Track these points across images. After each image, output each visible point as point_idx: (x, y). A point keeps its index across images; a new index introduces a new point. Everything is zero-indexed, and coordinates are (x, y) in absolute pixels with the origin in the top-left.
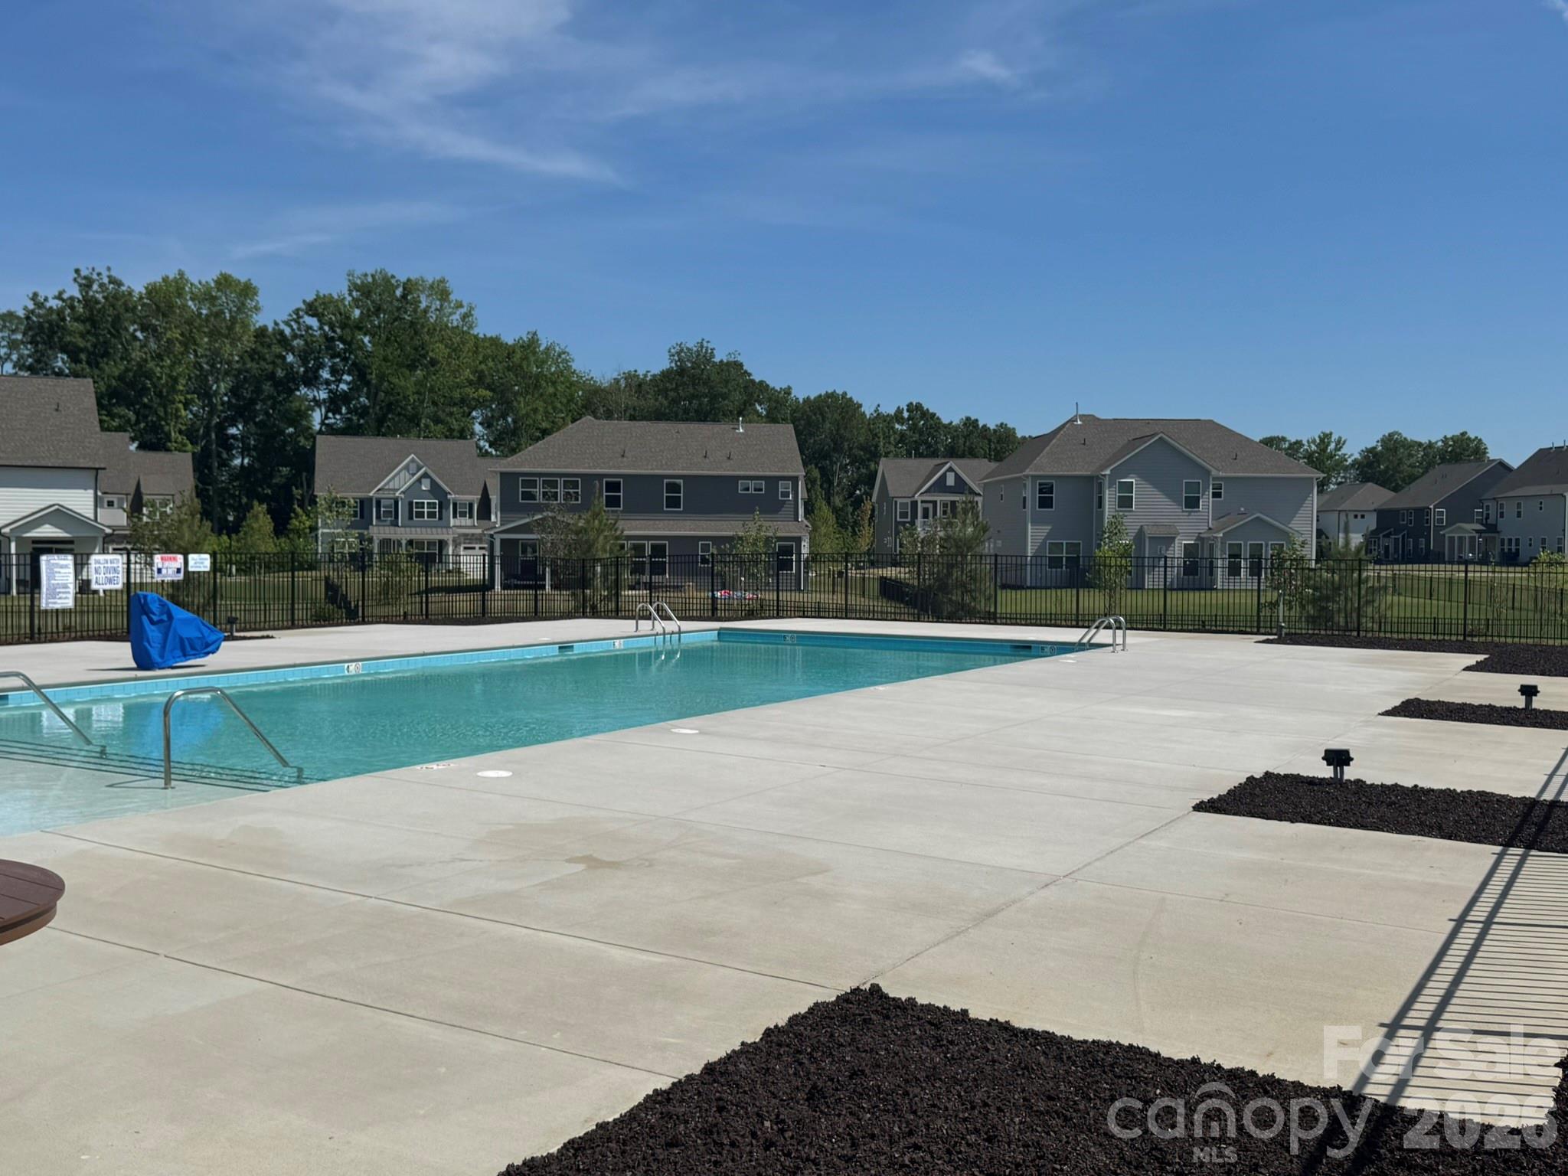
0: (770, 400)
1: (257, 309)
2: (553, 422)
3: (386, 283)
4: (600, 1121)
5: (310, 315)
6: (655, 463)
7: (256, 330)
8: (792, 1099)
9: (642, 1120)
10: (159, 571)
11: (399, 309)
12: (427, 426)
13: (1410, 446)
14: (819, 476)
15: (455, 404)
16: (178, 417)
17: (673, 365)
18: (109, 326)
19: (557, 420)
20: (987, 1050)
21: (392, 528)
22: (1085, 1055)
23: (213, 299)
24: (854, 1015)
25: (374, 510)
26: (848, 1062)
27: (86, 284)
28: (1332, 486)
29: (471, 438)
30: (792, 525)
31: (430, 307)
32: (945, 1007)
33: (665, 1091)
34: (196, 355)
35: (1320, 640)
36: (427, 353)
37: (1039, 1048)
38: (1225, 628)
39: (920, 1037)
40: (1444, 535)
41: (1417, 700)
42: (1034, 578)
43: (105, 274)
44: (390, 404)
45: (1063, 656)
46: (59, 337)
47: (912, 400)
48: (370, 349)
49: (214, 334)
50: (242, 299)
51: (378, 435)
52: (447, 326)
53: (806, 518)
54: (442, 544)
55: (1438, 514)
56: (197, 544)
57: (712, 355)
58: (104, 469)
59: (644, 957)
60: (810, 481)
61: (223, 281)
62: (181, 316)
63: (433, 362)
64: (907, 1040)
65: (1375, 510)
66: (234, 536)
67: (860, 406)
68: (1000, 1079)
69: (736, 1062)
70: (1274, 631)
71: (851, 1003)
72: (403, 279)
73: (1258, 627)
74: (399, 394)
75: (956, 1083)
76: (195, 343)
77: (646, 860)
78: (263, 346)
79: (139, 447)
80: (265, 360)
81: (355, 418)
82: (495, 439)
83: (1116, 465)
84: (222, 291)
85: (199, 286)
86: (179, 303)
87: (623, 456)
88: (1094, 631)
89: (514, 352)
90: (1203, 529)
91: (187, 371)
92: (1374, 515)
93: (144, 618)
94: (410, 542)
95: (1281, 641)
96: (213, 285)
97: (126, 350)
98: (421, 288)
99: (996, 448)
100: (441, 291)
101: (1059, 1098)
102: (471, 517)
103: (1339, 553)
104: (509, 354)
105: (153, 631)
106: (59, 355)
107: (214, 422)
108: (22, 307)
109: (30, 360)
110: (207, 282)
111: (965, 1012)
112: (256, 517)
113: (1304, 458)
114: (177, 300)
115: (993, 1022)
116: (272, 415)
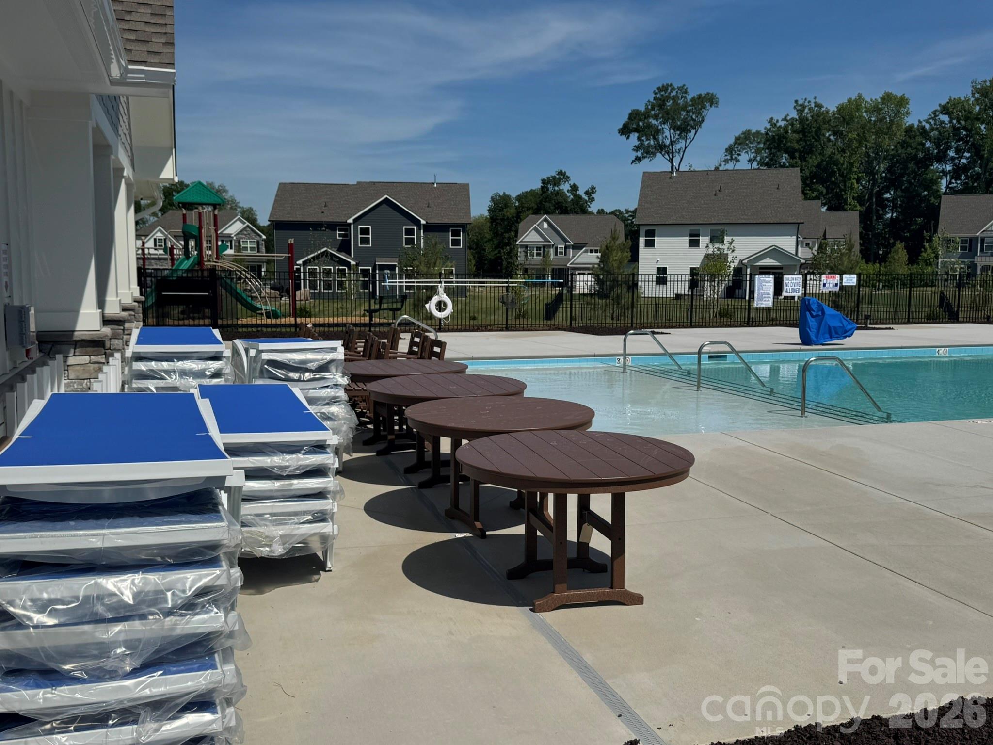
1: (908, 113)
5: (943, 114)
7: (906, 128)
10: (824, 285)
16: (852, 189)
18: (813, 134)
23: (879, 110)
25: (979, 245)
27: (801, 109)
34: (866, 148)
43: (813, 101)
46: (784, 144)
48: (985, 133)
49: (879, 132)
50: (899, 108)
51: (986, 193)
56: (852, 268)
58: (803, 223)
61: (886, 97)
62: (858, 123)
66: (883, 264)
76: (866, 140)
78: (910, 138)
79: (828, 209)
80: (911, 147)
81: (971, 182)
84: (885, 104)
85: (871, 102)
86: (857, 115)
91: (860, 159)
93: (808, 313)
96: (879, 101)
97: (823, 148)
105: (812, 321)
106: (784, 155)
107: (875, 191)
108: (764, 128)
109: (767, 159)
110: (876, 99)
112: (897, 251)
114: (856, 113)
116: (913, 184)
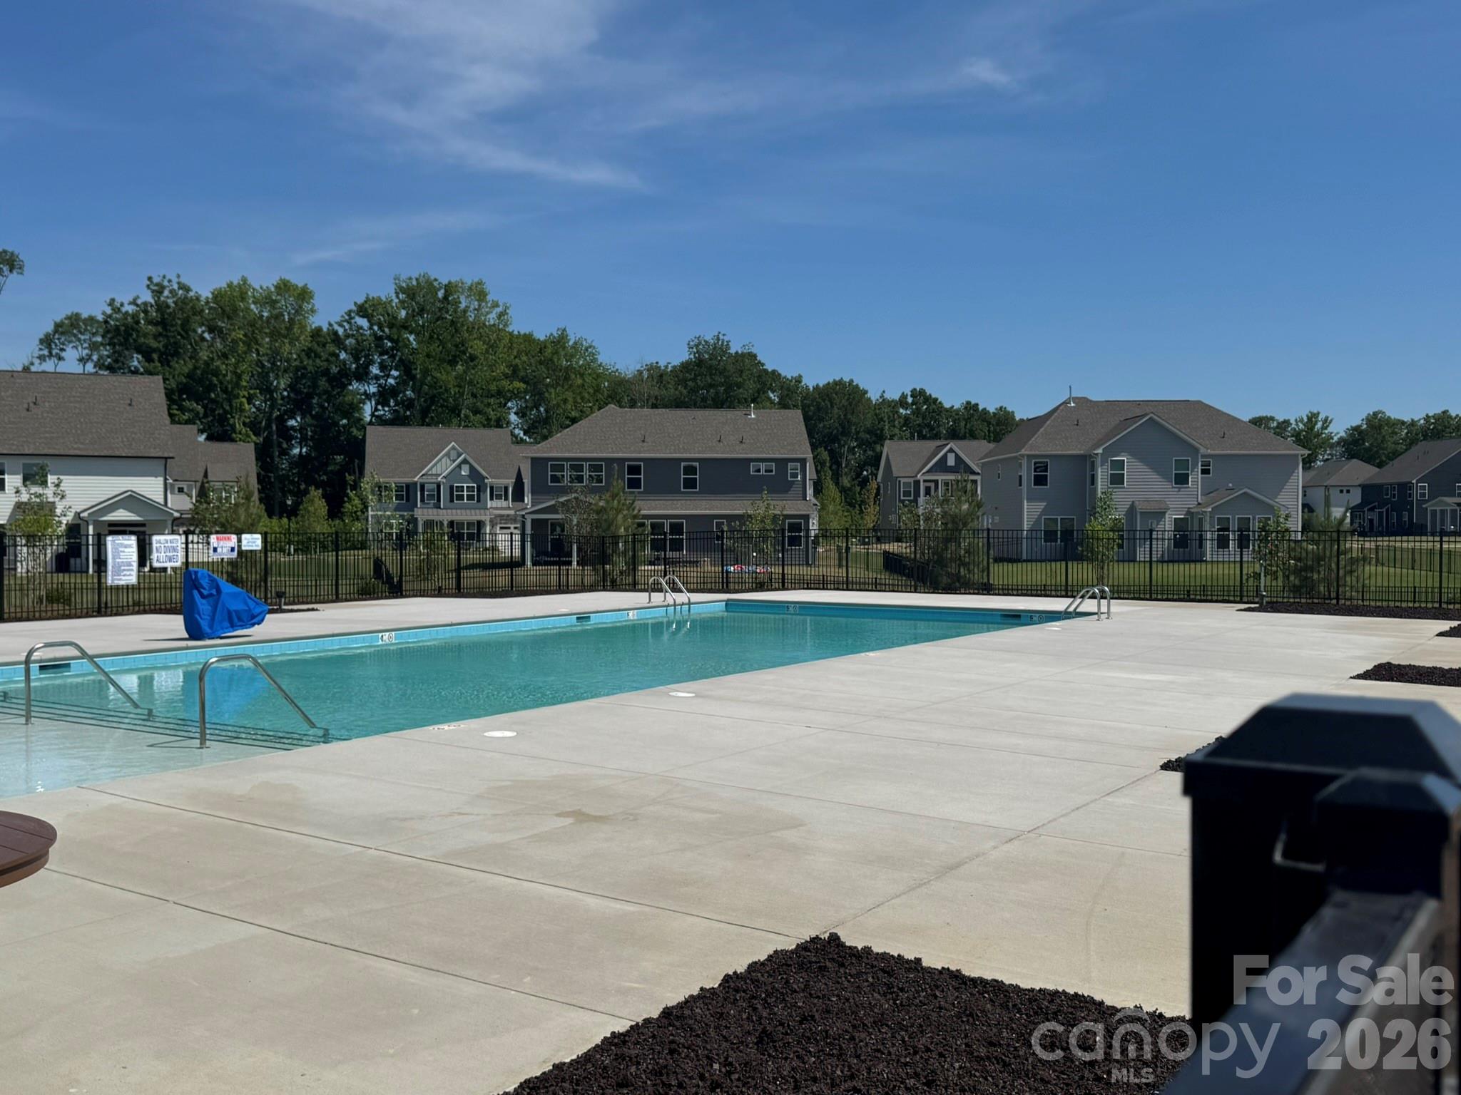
0: (782, 388)
1: (313, 311)
2: (581, 411)
3: (428, 286)
4: (557, 1062)
5: (361, 316)
6: (673, 448)
7: (312, 331)
8: (742, 1042)
9: (596, 1061)
10: (215, 550)
11: (440, 309)
12: (467, 417)
13: (1394, 424)
14: (828, 458)
15: (492, 396)
16: (242, 410)
17: (692, 356)
18: (179, 329)
19: (585, 409)
20: (936, 997)
21: (435, 510)
22: (1031, 1003)
23: (273, 303)
24: (810, 962)
25: (419, 493)
26: (799, 1007)
27: (158, 290)
28: (1319, 463)
29: (507, 427)
30: (800, 504)
31: (469, 307)
32: (899, 955)
33: (622, 1034)
34: (258, 354)
35: (1299, 608)
36: (467, 349)
37: (986, 995)
38: (1209, 598)
39: (872, 984)
40: (1427, 509)
41: (1389, 663)
42: (1029, 551)
43: (175, 280)
44: (434, 396)
45: (1049, 624)
46: (134, 339)
47: (915, 387)
48: (415, 347)
49: (275, 335)
50: (300, 302)
51: (423, 425)
52: (484, 324)
53: (817, 498)
54: (480, 524)
55: (1420, 488)
56: (252, 525)
57: (728, 346)
58: (172, 458)
59: (618, 906)
60: (819, 464)
61: (282, 286)
62: (244, 317)
63: (472, 358)
64: (858, 987)
65: (1360, 485)
66: (293, 518)
67: (866, 392)
68: (945, 1025)
69: (692, 1007)
70: (1257, 600)
71: (810, 951)
72: (445, 282)
73: (1241, 596)
74: (441, 387)
75: (902, 1029)
76: (257, 343)
77: (631, 814)
78: (319, 345)
79: (207, 439)
80: (320, 357)
81: (402, 410)
82: (529, 428)
83: (1109, 443)
84: (281, 295)
85: (261, 291)
86: (242, 306)
87: (643, 441)
88: (1079, 600)
89: (545, 347)
90: (1192, 504)
91: (250, 369)
92: (1359, 491)
93: (195, 593)
94: (451, 524)
95: (1262, 609)
96: (273, 289)
97: (195, 350)
98: (460, 290)
99: (995, 430)
100: (479, 293)
101: (1000, 1045)
102: (506, 499)
103: (1321, 525)
104: (541, 349)
105: (204, 604)
106: (135, 355)
107: (274, 415)
108: (101, 312)
109: (109, 360)
110: (267, 287)
111: (918, 961)
112: (312, 501)
113: (1292, 436)
114: (241, 304)
115: (945, 971)
116: (327, 408)
